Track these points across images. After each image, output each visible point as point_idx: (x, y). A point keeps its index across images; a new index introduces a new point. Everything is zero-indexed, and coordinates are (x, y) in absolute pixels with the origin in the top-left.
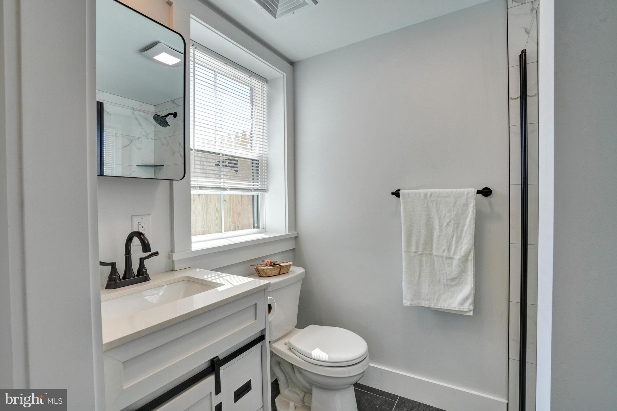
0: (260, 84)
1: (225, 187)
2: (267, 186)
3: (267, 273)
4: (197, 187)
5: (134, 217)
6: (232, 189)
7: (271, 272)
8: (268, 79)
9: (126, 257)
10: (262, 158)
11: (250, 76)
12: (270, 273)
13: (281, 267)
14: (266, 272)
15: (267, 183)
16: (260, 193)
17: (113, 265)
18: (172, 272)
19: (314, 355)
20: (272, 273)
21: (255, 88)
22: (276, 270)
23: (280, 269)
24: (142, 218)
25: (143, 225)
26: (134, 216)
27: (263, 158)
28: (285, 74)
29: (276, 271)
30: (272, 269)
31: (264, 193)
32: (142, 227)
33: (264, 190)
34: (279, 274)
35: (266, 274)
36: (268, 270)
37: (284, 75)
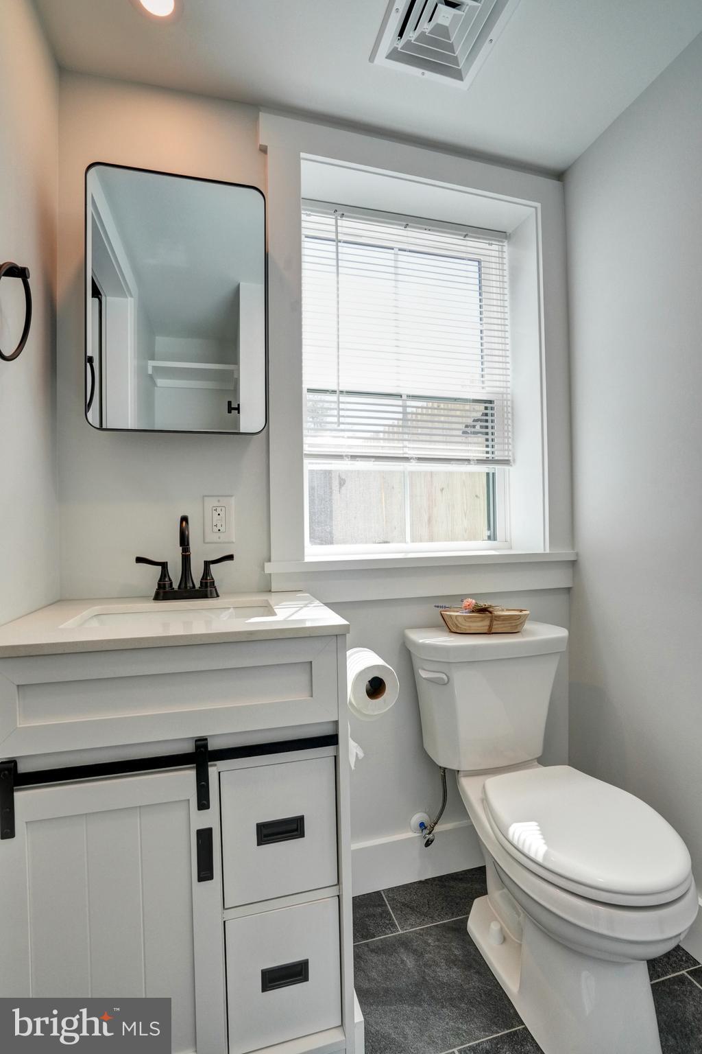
0: (494, 247)
1: (407, 456)
2: (513, 454)
3: (459, 625)
4: (346, 456)
5: (206, 498)
6: (420, 459)
7: (468, 624)
8: (509, 231)
9: (183, 555)
10: (503, 397)
11: (465, 236)
12: (466, 626)
13: (494, 618)
14: (457, 622)
15: (513, 447)
16: (498, 469)
17: (164, 565)
18: (269, 593)
19: (514, 834)
20: (470, 626)
21: (487, 259)
22: (482, 621)
23: (491, 621)
24: (219, 501)
25: (219, 512)
26: (206, 496)
27: (505, 396)
28: (538, 205)
29: (483, 625)
30: (470, 617)
31: (506, 468)
32: (219, 514)
33: (506, 462)
34: (489, 633)
35: (457, 627)
36: (460, 619)
37: (536, 208)
